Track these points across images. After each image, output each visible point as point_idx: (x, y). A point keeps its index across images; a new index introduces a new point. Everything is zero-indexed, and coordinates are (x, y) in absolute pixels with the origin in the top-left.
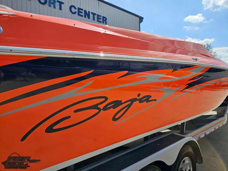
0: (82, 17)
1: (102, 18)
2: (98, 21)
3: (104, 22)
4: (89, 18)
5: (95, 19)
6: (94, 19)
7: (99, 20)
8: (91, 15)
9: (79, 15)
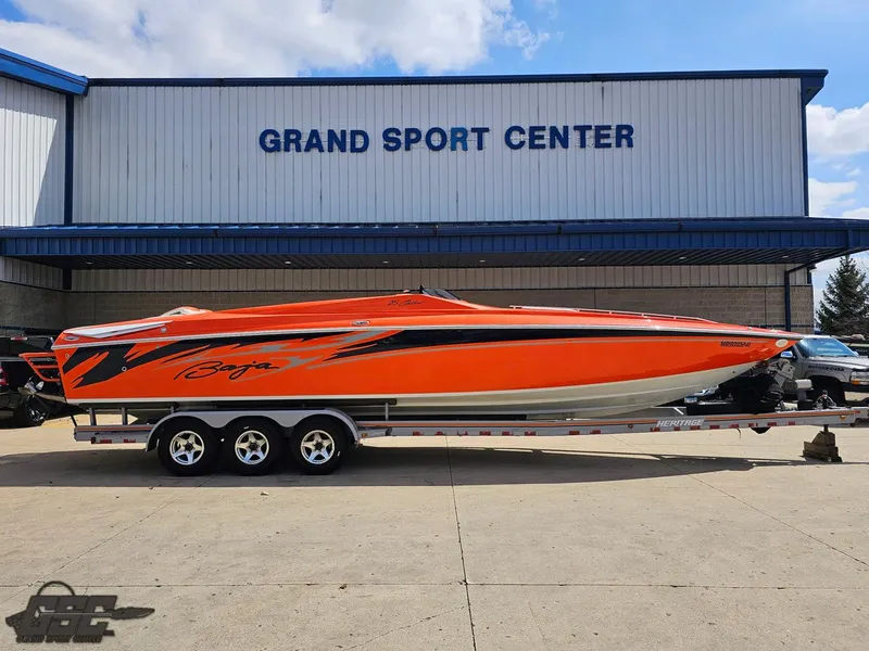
0: (541, 150)
1: (613, 133)
2: (598, 145)
3: (624, 142)
4: (565, 145)
5: (587, 143)
6: (583, 145)
7: (603, 141)
8: (574, 137)
9: (533, 146)
